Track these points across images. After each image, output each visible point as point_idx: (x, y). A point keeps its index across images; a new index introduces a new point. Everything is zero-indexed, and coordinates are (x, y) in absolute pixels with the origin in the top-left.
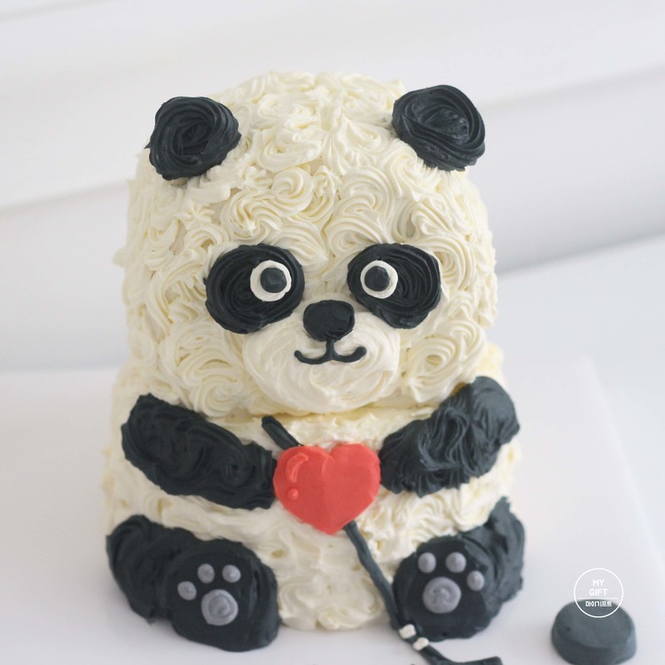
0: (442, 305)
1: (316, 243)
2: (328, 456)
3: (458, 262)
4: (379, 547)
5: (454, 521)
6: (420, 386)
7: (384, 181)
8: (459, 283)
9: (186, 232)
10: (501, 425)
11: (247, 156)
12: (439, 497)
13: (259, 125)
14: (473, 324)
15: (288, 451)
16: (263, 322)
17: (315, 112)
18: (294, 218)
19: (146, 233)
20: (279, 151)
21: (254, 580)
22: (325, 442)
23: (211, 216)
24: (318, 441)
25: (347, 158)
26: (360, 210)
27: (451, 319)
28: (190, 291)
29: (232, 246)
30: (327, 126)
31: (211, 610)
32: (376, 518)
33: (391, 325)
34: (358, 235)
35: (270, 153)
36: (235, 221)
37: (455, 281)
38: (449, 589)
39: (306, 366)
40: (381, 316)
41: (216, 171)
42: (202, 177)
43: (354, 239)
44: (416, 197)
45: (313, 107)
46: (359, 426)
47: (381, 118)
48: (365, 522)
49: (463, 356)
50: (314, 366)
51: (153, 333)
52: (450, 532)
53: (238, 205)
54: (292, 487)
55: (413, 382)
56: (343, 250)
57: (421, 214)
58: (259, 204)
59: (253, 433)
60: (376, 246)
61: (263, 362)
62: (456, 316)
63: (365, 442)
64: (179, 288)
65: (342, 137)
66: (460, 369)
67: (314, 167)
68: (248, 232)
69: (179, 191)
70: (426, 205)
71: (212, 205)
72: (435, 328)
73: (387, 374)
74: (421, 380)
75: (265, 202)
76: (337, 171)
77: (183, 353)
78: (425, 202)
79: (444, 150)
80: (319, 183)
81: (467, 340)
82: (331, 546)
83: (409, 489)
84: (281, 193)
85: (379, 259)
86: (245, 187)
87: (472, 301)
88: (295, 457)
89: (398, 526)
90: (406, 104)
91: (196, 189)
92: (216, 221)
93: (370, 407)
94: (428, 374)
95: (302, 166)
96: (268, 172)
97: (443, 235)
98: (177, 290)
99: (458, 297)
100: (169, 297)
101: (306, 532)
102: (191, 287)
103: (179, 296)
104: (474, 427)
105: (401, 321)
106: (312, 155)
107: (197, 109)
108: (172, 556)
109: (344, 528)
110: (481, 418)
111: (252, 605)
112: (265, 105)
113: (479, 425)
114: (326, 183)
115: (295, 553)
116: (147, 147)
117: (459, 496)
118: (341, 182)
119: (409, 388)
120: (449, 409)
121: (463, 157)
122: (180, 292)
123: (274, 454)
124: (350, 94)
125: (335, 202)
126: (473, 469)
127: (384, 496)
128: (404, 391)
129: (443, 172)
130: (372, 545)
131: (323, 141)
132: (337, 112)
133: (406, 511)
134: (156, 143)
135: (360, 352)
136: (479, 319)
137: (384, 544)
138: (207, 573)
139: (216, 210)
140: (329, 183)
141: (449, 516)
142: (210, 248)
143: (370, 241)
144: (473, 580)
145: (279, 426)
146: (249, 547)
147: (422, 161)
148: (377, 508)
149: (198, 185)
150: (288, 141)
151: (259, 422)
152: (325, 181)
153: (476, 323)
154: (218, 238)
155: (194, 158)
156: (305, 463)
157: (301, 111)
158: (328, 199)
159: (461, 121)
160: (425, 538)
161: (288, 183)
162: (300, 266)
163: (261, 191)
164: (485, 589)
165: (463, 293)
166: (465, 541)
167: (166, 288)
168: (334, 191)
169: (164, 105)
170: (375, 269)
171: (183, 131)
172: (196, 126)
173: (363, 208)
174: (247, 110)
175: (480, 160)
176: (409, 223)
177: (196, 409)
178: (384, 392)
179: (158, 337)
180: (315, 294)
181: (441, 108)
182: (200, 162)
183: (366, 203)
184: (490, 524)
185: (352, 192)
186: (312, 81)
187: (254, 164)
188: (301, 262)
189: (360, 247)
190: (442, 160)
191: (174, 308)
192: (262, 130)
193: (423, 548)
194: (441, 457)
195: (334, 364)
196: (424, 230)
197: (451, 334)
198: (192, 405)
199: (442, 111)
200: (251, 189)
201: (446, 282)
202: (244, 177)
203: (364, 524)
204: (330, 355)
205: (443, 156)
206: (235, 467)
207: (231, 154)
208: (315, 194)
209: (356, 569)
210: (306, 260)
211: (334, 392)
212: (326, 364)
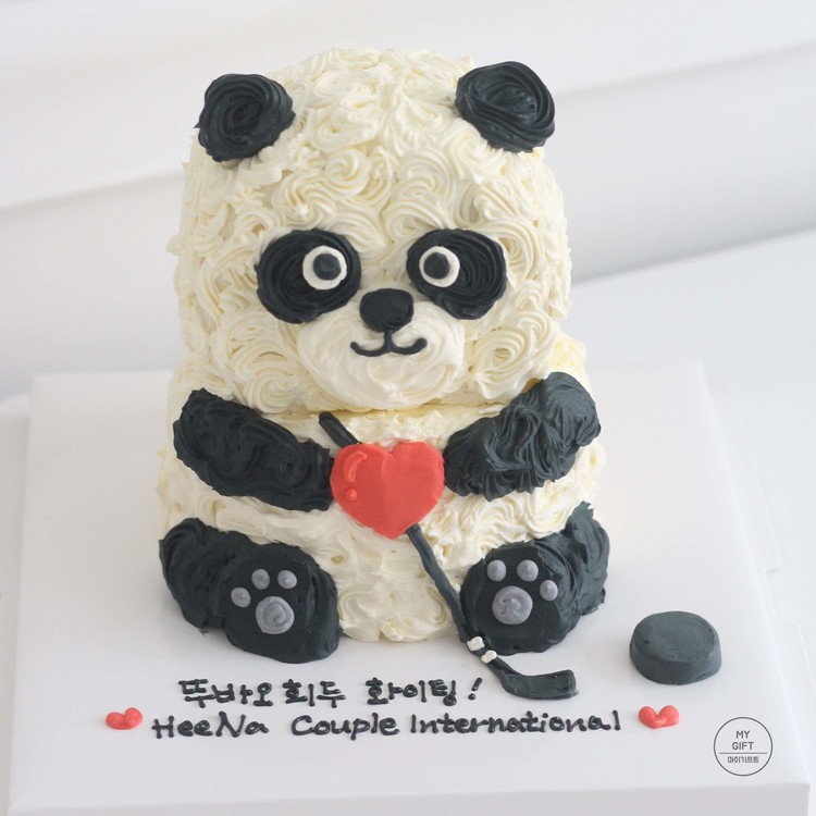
0: (508, 294)
1: (372, 227)
2: (388, 455)
3: (525, 248)
4: (444, 553)
5: (528, 528)
6: (489, 381)
7: (444, 162)
8: (527, 272)
9: (236, 216)
10: (579, 425)
11: (301, 137)
12: (511, 501)
13: (315, 103)
14: (544, 316)
15: (346, 448)
16: (317, 311)
17: (374, 90)
18: (348, 201)
19: (197, 218)
20: (334, 131)
21: (312, 586)
22: (386, 440)
23: (263, 200)
24: (378, 439)
25: (405, 138)
26: (418, 194)
27: (519, 309)
28: (241, 278)
29: (284, 231)
30: (386, 105)
31: (265, 618)
32: (441, 523)
33: (453, 315)
34: (417, 220)
35: (324, 133)
36: (287, 204)
37: (523, 269)
38: (520, 599)
39: (363, 358)
40: (443, 306)
41: (267, 151)
42: (254, 158)
43: (414, 224)
44: (478, 180)
45: (373, 86)
46: (423, 423)
47: (445, 96)
48: (429, 525)
49: (532, 350)
50: (372, 359)
51: (204, 324)
52: (524, 538)
53: (290, 187)
54: (350, 487)
55: (480, 377)
56: (402, 236)
57: (483, 197)
58: (311, 186)
59: (311, 431)
60: (437, 231)
61: (318, 354)
62: (525, 306)
63: (429, 440)
64: (229, 275)
65: (400, 116)
66: (531, 364)
67: (369, 148)
68: (300, 216)
69: (230, 173)
70: (490, 189)
71: (263, 187)
72: (502, 319)
73: (450, 368)
74: (489, 375)
75: (319, 185)
76: (393, 152)
77: (235, 346)
78: (489, 185)
79: (508, 129)
80: (375, 165)
81: (537, 333)
82: (394, 552)
83: (477, 491)
84: (335, 175)
85: (440, 245)
86: (297, 169)
87: (541, 291)
88: (352, 456)
89: (465, 531)
90: (470, 82)
91: (247, 172)
92: (268, 205)
93: (434, 403)
94: (496, 369)
95: (357, 147)
96: (322, 153)
97: (508, 219)
98: (227, 277)
99: (526, 286)
100: (220, 286)
101: (366, 535)
102: (242, 274)
103: (230, 284)
104: (546, 425)
105: (465, 312)
106: (367, 135)
107: (248, 86)
108: (227, 561)
109: (406, 532)
110: (555, 416)
111: (309, 612)
112: (323, 83)
113: (553, 424)
114: (382, 165)
115: (355, 559)
116: (196, 127)
117: (532, 500)
118: (397, 163)
119: (476, 384)
120: (520, 406)
121: (531, 137)
122: (231, 281)
123: (331, 453)
124: (413, 71)
125: (393, 185)
126: (546, 471)
127: (450, 499)
128: (471, 386)
129: (509, 153)
130: (437, 550)
131: (380, 119)
132: (398, 90)
133: (473, 515)
134: (205, 122)
135: (420, 344)
136: (550, 311)
137: (450, 550)
138: (261, 579)
139: (267, 192)
140: (385, 164)
141: (521, 522)
142: (262, 234)
143: (430, 226)
144: (546, 590)
145: (337, 422)
146: (306, 552)
147: (486, 142)
148: (443, 511)
149: (249, 167)
150: (343, 120)
151: (316, 419)
152: (380, 162)
153: (547, 315)
154: (269, 223)
155: (245, 138)
156: (363, 461)
157: (359, 89)
158: (385, 182)
159: (529, 100)
160: (496, 544)
161: (341, 165)
162: (356, 253)
163: (314, 173)
164: (559, 599)
165: (531, 282)
166: (538, 547)
167: (216, 275)
168: (391, 173)
169: (214, 83)
170: (435, 255)
171: (234, 110)
172: (246, 105)
173: (423, 191)
174: (304, 88)
175: (549, 141)
176: (472, 207)
177: (250, 405)
178: (448, 387)
179: (209, 328)
180: (372, 282)
181: (508, 86)
182: (251, 143)
183: (425, 185)
184: (568, 531)
185: (410, 174)
186: (375, 59)
187: (308, 145)
188: (357, 248)
189: (420, 232)
190: (508, 141)
191: (224, 297)
192: (317, 108)
193: (493, 555)
194: (510, 457)
195: (394, 357)
196: (488, 214)
197: (520, 326)
198: (246, 400)
199: (507, 89)
200: (304, 171)
201: (514, 270)
202: (296, 158)
203: (429, 528)
204: (388, 347)
205: (508, 137)
206: (290, 466)
207: (284, 135)
208: (371, 176)
209: (421, 576)
210: (362, 245)
211: (394, 387)
212: (385, 357)
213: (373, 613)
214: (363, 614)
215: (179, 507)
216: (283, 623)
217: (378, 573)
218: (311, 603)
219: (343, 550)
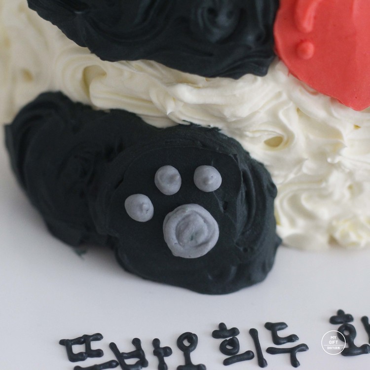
54: (305, 39)
82: (358, 127)
115: (302, 141)
213: (325, 212)
214: (309, 216)
215: (28, 76)
216: (206, 243)
217: (337, 159)
218: (241, 209)
219: (284, 128)
